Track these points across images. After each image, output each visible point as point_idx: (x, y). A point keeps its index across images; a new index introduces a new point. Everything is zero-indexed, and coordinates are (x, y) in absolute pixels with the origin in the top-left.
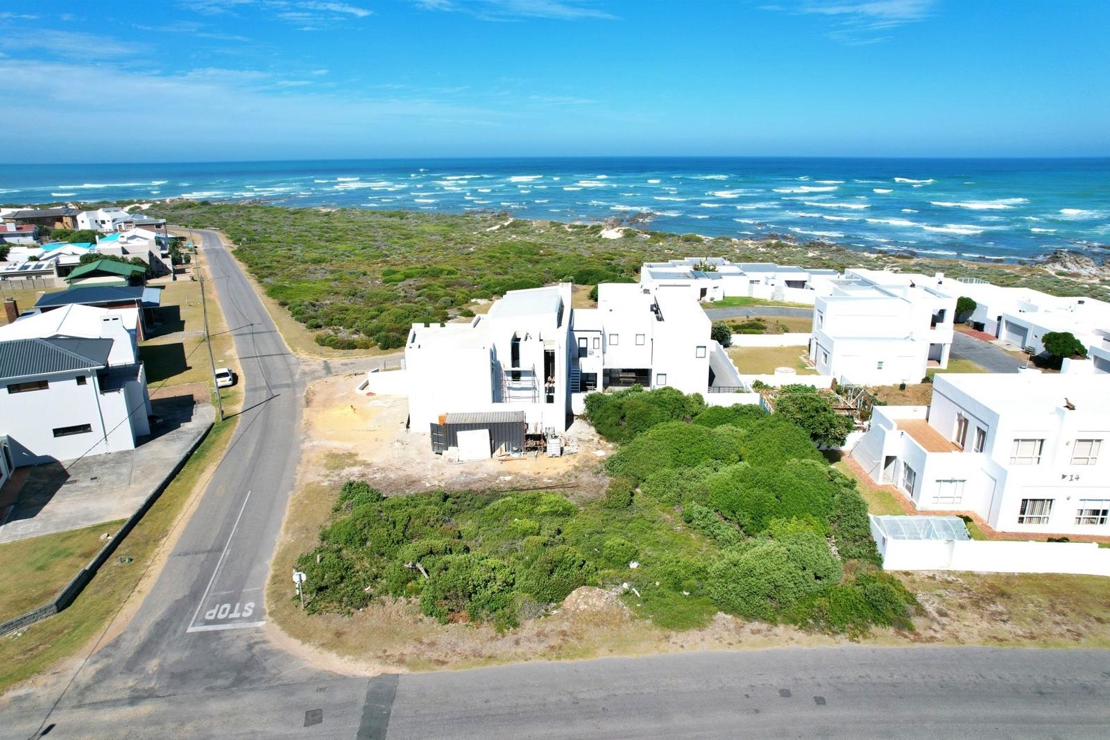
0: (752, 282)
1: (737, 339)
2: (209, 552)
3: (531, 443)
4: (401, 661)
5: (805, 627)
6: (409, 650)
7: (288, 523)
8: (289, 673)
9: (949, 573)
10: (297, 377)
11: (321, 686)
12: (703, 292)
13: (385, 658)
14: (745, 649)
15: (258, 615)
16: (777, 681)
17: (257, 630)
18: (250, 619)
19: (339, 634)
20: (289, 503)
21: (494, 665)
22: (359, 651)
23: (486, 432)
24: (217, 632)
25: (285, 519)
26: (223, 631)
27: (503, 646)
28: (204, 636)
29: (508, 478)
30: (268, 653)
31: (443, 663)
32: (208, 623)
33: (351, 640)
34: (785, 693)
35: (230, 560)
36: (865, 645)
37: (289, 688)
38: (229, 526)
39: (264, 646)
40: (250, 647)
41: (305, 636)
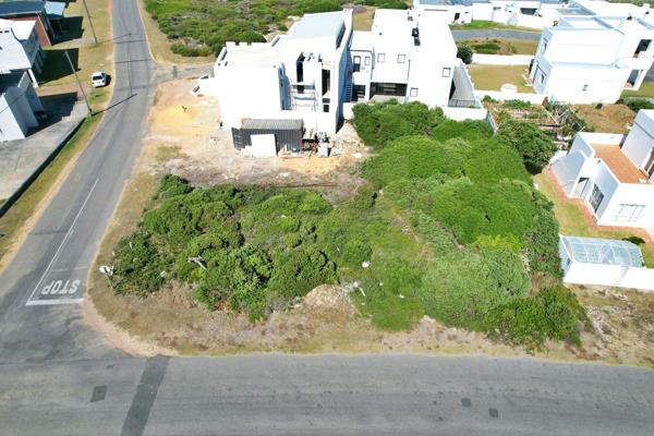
0: (495, 8)
1: (477, 58)
2: (58, 232)
3: (307, 145)
4: (174, 345)
5: (492, 337)
6: (181, 333)
7: (119, 208)
8: (91, 349)
9: (618, 289)
10: (152, 79)
11: (111, 363)
12: (457, 16)
13: (162, 341)
14: (441, 354)
15: (79, 293)
16: (461, 389)
17: (77, 306)
18: (74, 296)
19: (133, 315)
20: (124, 190)
21: (242, 355)
22: (144, 332)
23: (272, 136)
24: (47, 307)
25: (118, 205)
26: (52, 306)
27: (253, 336)
28: (38, 309)
29: (286, 175)
30: (80, 328)
31: (204, 348)
32: (43, 297)
33: (142, 322)
34: (466, 403)
35: (71, 240)
36: (539, 358)
37: (88, 363)
38: (78, 208)
39: (78, 321)
40: (68, 322)
41: (109, 315)
